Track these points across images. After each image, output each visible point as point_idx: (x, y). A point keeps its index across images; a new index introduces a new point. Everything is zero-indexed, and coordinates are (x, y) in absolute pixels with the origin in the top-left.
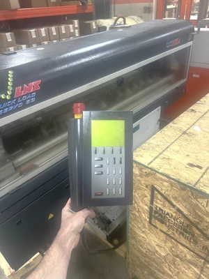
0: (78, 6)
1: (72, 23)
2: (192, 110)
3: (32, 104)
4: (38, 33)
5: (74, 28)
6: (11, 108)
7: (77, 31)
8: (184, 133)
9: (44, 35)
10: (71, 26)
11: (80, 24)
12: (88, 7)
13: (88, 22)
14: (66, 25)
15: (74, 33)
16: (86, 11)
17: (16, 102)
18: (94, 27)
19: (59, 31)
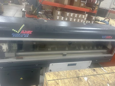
0: (90, 10)
1: (85, 15)
2: (94, 70)
3: (26, 37)
4: (70, 15)
5: (85, 17)
6: (18, 36)
7: (85, 18)
8: (78, 77)
9: (72, 16)
10: (84, 16)
11: (88, 16)
12: (94, 11)
13: (92, 16)
14: (82, 15)
15: (84, 19)
16: (93, 12)
17: (21, 35)
18: (94, 19)
19: (78, 16)
